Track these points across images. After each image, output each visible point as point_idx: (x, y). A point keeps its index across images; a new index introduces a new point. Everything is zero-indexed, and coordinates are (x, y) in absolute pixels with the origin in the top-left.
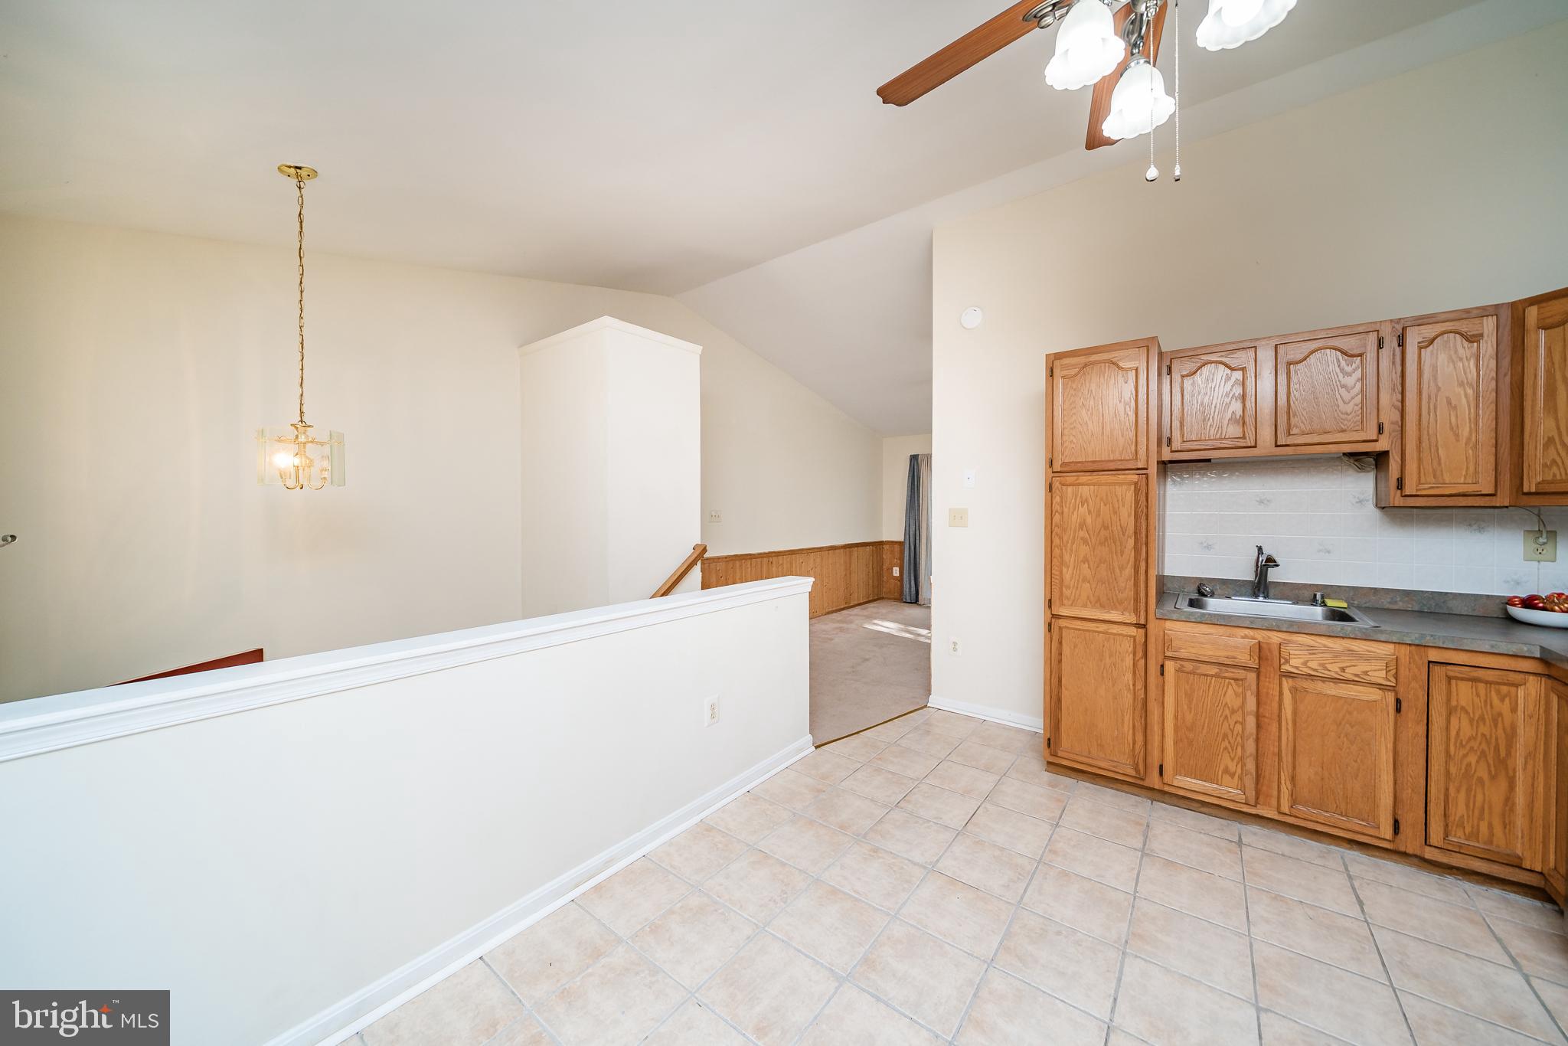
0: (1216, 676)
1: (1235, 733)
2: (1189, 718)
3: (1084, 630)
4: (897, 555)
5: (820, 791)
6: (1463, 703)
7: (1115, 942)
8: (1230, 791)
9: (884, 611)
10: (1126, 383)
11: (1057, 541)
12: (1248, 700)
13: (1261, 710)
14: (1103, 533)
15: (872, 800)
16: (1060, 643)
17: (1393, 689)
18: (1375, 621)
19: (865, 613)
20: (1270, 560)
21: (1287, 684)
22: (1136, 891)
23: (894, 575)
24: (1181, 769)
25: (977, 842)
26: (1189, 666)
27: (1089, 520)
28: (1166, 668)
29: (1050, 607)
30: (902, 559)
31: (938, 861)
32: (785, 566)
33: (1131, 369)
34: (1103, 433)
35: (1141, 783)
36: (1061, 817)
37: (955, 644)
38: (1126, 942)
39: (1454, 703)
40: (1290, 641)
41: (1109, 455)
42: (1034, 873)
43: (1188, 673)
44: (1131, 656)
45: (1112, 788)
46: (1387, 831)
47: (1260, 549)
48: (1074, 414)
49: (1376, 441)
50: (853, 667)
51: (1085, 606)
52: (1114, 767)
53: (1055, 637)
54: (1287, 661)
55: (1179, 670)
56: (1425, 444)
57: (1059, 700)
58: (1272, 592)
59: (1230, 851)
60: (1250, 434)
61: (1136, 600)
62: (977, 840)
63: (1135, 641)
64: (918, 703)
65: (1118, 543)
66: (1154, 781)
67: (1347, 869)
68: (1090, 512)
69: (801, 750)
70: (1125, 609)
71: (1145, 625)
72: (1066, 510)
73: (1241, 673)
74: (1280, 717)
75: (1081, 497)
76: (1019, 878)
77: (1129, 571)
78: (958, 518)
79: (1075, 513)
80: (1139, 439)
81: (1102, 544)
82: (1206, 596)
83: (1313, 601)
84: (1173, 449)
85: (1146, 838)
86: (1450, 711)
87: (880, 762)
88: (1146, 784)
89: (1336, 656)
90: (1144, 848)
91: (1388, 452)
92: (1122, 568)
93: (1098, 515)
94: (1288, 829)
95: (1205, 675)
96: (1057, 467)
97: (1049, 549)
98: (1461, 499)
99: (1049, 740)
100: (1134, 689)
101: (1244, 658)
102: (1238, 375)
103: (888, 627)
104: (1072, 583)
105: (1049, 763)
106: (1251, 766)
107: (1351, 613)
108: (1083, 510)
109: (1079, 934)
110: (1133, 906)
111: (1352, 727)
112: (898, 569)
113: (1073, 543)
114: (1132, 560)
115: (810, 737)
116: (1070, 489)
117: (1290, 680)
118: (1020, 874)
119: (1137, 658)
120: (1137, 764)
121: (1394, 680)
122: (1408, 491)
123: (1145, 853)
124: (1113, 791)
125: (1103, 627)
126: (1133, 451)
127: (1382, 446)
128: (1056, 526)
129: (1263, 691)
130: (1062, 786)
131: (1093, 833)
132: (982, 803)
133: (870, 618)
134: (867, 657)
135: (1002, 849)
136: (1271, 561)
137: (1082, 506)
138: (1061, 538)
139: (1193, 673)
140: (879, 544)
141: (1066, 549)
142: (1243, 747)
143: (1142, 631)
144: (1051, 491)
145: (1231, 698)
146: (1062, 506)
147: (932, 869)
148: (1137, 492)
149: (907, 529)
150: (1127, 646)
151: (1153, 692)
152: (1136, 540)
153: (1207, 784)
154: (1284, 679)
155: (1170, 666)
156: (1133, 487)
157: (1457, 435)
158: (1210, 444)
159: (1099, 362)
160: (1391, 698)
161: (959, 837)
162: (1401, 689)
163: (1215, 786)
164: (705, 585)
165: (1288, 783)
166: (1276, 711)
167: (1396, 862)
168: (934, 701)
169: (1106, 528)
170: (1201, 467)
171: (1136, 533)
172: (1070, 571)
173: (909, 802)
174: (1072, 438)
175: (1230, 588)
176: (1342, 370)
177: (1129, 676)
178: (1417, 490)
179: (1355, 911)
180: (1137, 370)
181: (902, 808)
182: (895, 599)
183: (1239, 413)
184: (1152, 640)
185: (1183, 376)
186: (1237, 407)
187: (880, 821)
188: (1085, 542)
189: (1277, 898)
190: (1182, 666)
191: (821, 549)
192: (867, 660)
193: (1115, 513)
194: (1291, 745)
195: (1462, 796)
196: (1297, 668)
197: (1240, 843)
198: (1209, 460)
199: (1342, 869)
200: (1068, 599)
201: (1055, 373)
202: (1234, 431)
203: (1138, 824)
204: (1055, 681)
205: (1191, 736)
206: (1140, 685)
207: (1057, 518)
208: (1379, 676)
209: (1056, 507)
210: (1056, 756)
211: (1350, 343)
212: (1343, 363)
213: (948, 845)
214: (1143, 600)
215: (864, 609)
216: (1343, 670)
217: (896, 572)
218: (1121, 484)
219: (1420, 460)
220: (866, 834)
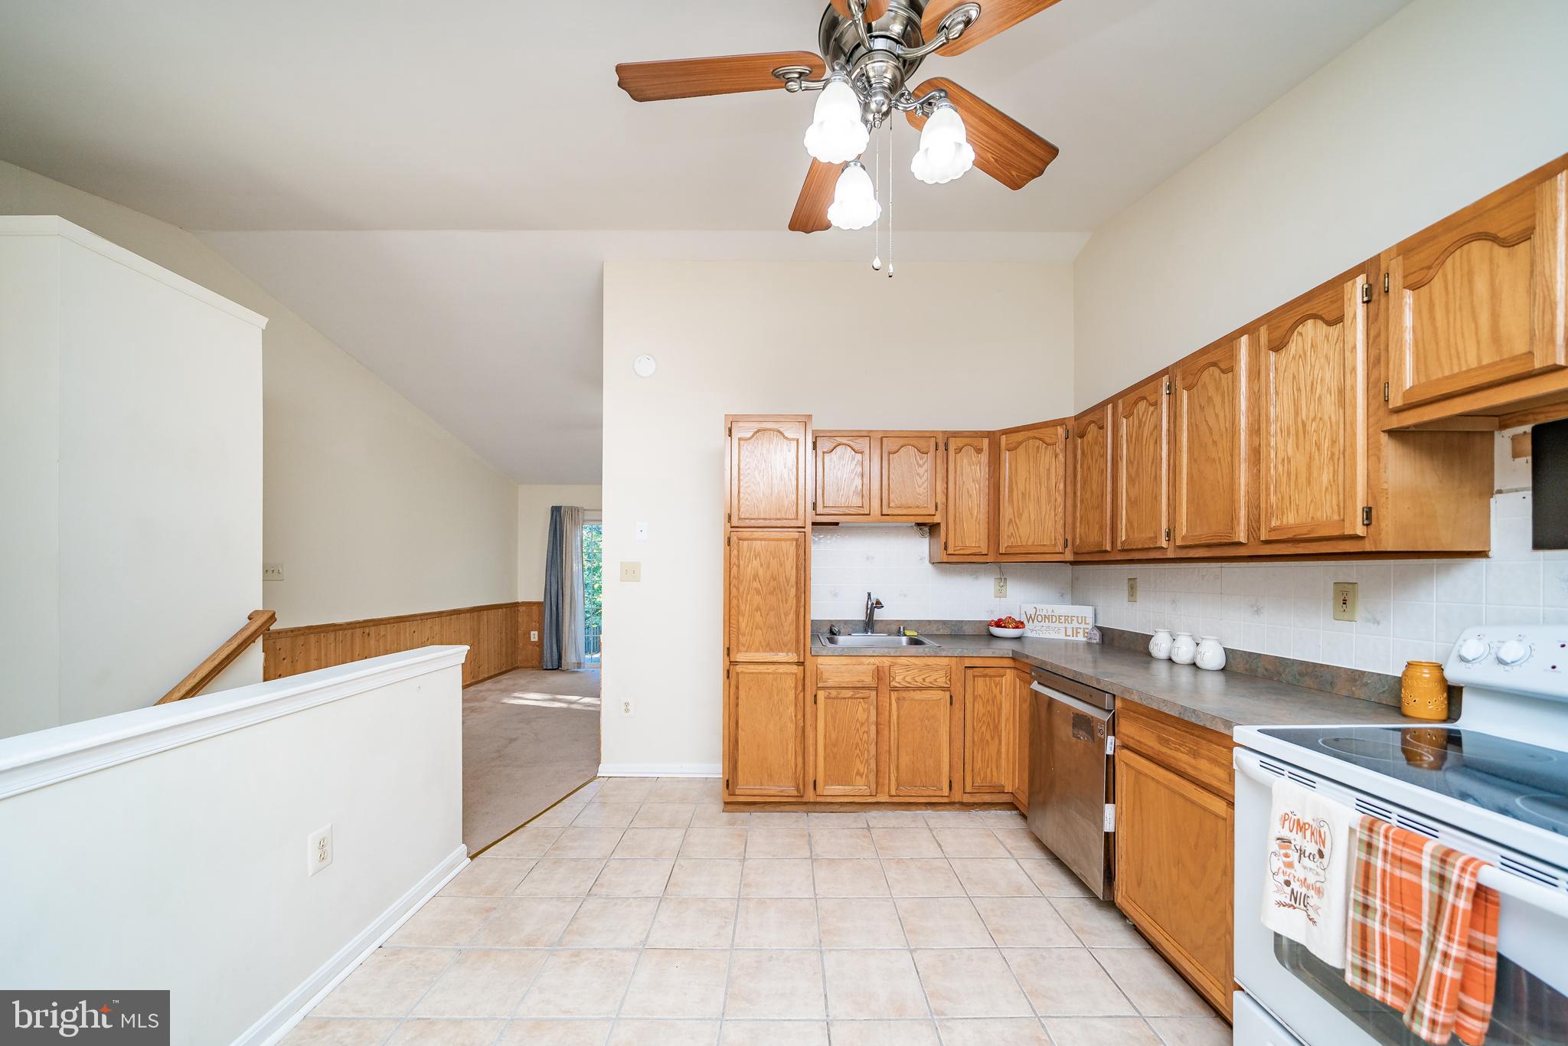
0: (851, 698)
1: (863, 741)
2: (834, 736)
3: (757, 673)
4: (535, 617)
5: (488, 910)
6: (980, 693)
7: (813, 945)
8: (860, 788)
9: (522, 682)
10: (789, 451)
11: (734, 591)
12: (871, 712)
13: (879, 719)
14: (772, 583)
15: (559, 898)
16: (737, 688)
17: (948, 689)
18: (937, 643)
19: (499, 686)
20: (878, 602)
21: (894, 695)
22: (816, 895)
23: (532, 640)
24: (830, 780)
25: (681, 902)
26: (834, 693)
27: (761, 573)
28: (819, 697)
29: (728, 655)
30: (541, 621)
31: (647, 937)
32: (389, 639)
33: (793, 439)
34: (772, 494)
35: (799, 800)
36: (745, 850)
37: (627, 704)
38: (820, 941)
39: (976, 693)
40: (895, 664)
41: (776, 514)
42: (737, 910)
43: (834, 698)
44: (794, 690)
45: (777, 812)
46: (946, 792)
47: (869, 594)
48: (749, 474)
49: (934, 515)
50: (499, 751)
51: (757, 651)
52: (781, 792)
53: (733, 683)
54: (894, 679)
55: (827, 698)
56: (957, 519)
57: (737, 741)
58: (876, 628)
59: (865, 836)
60: (866, 506)
61: (798, 641)
62: (680, 900)
63: (796, 677)
64: (586, 776)
65: (783, 592)
66: (810, 796)
67: (928, 825)
68: (761, 565)
69: (452, 867)
70: (789, 651)
71: (803, 663)
72: (742, 563)
73: (866, 693)
74: (889, 722)
75: (755, 551)
76: (726, 922)
77: (792, 616)
78: (630, 572)
79: (750, 566)
80: (799, 502)
81: (771, 593)
82: (835, 634)
83: (899, 633)
84: (818, 513)
85: (810, 844)
86: (975, 698)
87: (557, 852)
88: (804, 800)
89: (921, 671)
90: (811, 856)
91: (939, 523)
92: (786, 615)
93: (768, 567)
94: (894, 807)
95: (845, 698)
96: (735, 522)
97: (728, 601)
98: (973, 557)
99: (728, 781)
100: (796, 720)
101: (869, 680)
102: (859, 457)
103: (532, 699)
104: (747, 631)
105: (726, 803)
106: (873, 766)
107: (922, 638)
108: (756, 563)
109: (786, 951)
110: (817, 908)
111: (929, 720)
112: (536, 633)
113: (747, 594)
114: (794, 606)
115: (464, 847)
116: (745, 543)
117: (896, 693)
118: (726, 918)
119: (799, 692)
120: (798, 786)
121: (949, 682)
122: (950, 551)
123: (813, 859)
124: (778, 814)
125: (772, 668)
126: (795, 511)
127: (937, 519)
128: (733, 578)
129: (880, 704)
130: (740, 822)
131: (774, 856)
132: (675, 862)
133: (507, 691)
134: (514, 736)
135: (705, 900)
136: (879, 604)
137: (756, 559)
138: (738, 589)
139: (836, 698)
140: (515, 605)
141: (742, 600)
142: (868, 751)
143: (801, 668)
144: (729, 544)
145: (861, 715)
146: (739, 559)
147: (644, 948)
148: (797, 546)
149: (548, 587)
150: (790, 683)
151: (809, 722)
152: (797, 589)
153: (846, 788)
154: (892, 693)
155: (821, 695)
156: (795, 542)
157: (971, 514)
158: (842, 510)
159: (770, 430)
160: (948, 694)
161: (662, 904)
162: (952, 689)
163: (851, 787)
164: (270, 674)
165: (895, 773)
166: (887, 718)
167: (949, 810)
168: (604, 770)
169: (775, 580)
170: (831, 529)
171: (797, 583)
172: (745, 620)
173: (602, 885)
174: (747, 496)
175: (851, 627)
176: (918, 463)
177: (792, 709)
178: (954, 551)
179: (939, 854)
180: (798, 441)
181: (596, 895)
182: (533, 667)
183: (860, 487)
184: (808, 674)
185: (824, 453)
186: (858, 482)
187: (574, 918)
188: (758, 592)
189: (899, 861)
190: (829, 693)
191: (440, 614)
192: (515, 740)
193: (781, 565)
194: (896, 741)
195: (980, 754)
196: (899, 683)
197: (869, 828)
198: (837, 524)
199: (926, 826)
200: (744, 646)
201: (733, 434)
202: (856, 501)
203: (803, 836)
204: (732, 724)
205: (835, 750)
206: (800, 716)
207: (734, 570)
208: (942, 682)
209: (734, 560)
210: (734, 795)
211: (922, 443)
212: (918, 458)
213: (653, 916)
214: (802, 641)
215: (498, 682)
216: (924, 680)
217: (534, 636)
218: (785, 540)
219: (955, 530)
220: (561, 938)
